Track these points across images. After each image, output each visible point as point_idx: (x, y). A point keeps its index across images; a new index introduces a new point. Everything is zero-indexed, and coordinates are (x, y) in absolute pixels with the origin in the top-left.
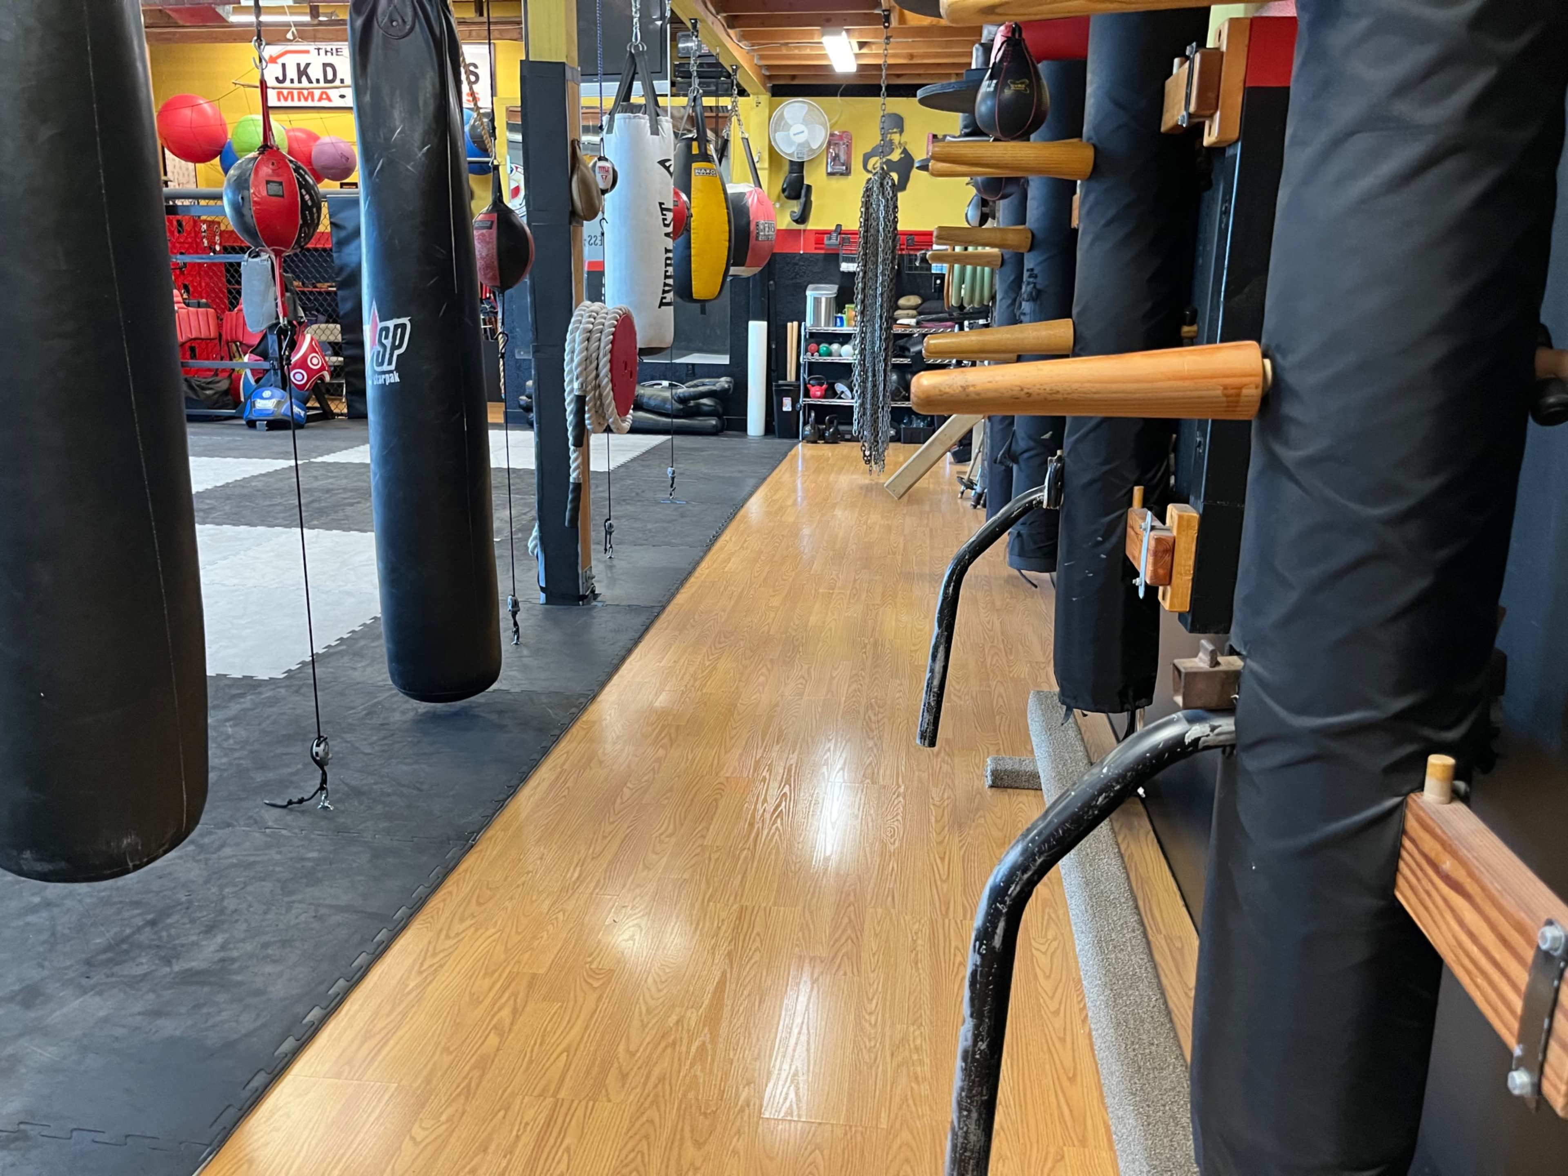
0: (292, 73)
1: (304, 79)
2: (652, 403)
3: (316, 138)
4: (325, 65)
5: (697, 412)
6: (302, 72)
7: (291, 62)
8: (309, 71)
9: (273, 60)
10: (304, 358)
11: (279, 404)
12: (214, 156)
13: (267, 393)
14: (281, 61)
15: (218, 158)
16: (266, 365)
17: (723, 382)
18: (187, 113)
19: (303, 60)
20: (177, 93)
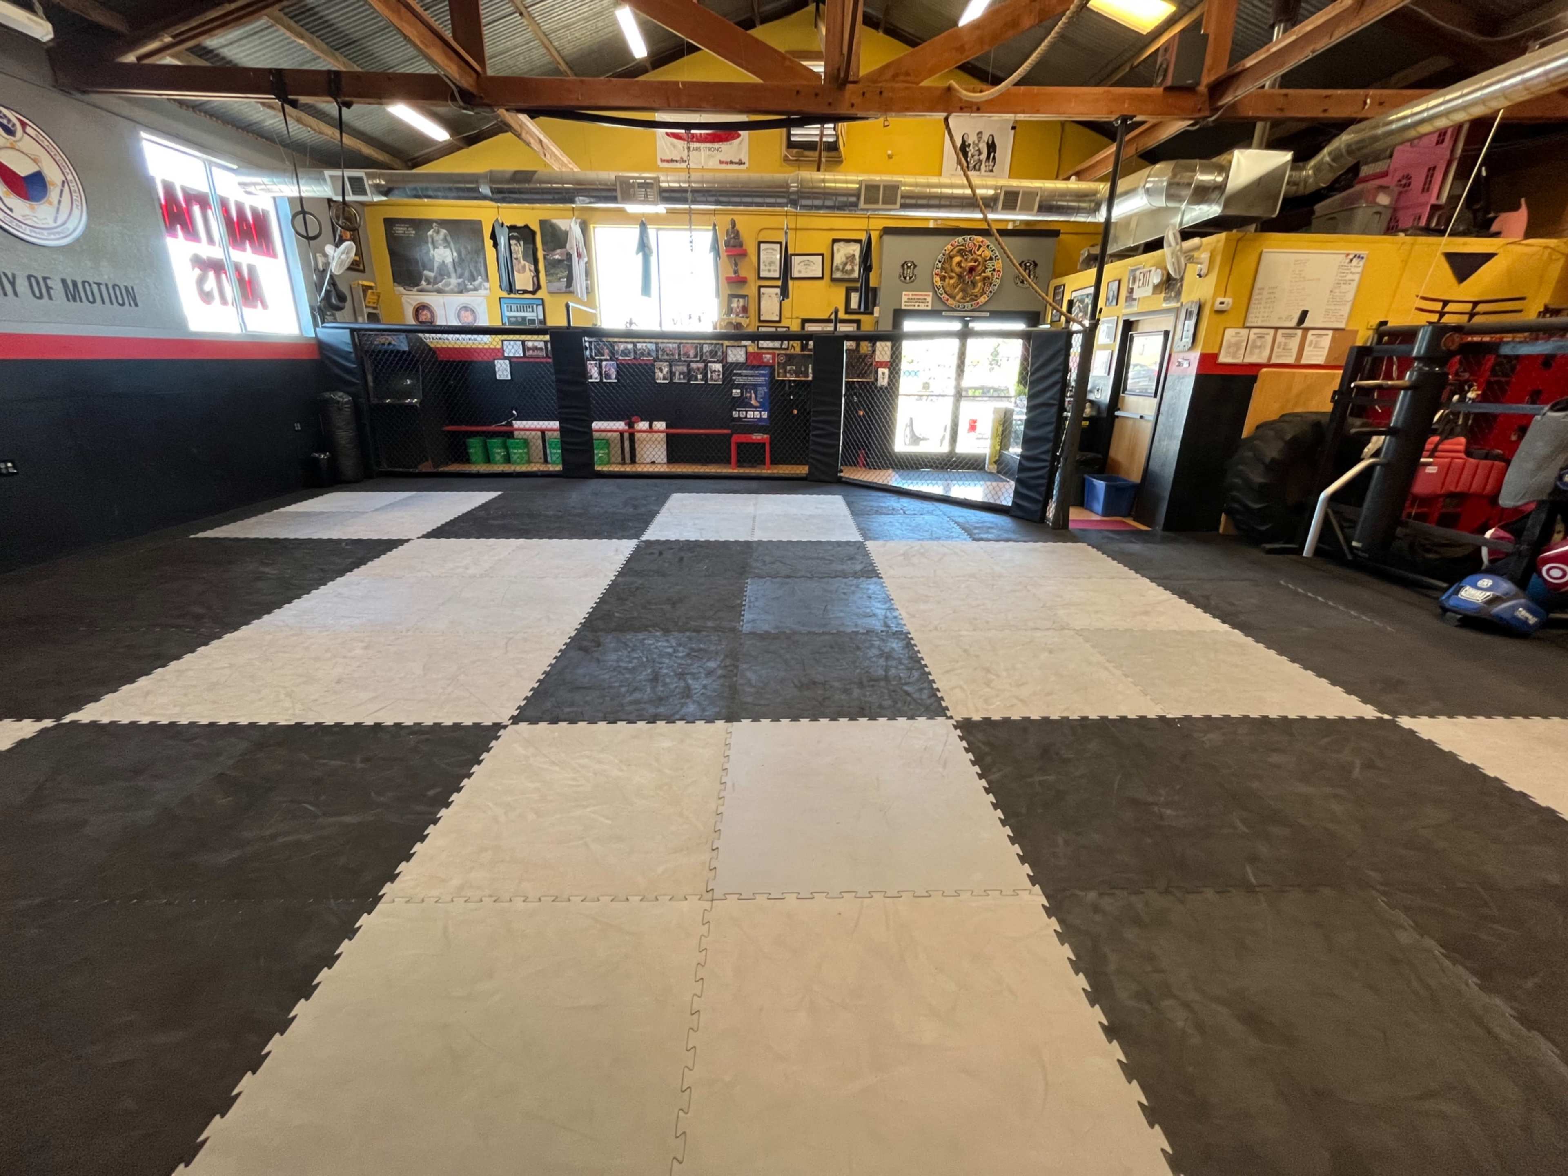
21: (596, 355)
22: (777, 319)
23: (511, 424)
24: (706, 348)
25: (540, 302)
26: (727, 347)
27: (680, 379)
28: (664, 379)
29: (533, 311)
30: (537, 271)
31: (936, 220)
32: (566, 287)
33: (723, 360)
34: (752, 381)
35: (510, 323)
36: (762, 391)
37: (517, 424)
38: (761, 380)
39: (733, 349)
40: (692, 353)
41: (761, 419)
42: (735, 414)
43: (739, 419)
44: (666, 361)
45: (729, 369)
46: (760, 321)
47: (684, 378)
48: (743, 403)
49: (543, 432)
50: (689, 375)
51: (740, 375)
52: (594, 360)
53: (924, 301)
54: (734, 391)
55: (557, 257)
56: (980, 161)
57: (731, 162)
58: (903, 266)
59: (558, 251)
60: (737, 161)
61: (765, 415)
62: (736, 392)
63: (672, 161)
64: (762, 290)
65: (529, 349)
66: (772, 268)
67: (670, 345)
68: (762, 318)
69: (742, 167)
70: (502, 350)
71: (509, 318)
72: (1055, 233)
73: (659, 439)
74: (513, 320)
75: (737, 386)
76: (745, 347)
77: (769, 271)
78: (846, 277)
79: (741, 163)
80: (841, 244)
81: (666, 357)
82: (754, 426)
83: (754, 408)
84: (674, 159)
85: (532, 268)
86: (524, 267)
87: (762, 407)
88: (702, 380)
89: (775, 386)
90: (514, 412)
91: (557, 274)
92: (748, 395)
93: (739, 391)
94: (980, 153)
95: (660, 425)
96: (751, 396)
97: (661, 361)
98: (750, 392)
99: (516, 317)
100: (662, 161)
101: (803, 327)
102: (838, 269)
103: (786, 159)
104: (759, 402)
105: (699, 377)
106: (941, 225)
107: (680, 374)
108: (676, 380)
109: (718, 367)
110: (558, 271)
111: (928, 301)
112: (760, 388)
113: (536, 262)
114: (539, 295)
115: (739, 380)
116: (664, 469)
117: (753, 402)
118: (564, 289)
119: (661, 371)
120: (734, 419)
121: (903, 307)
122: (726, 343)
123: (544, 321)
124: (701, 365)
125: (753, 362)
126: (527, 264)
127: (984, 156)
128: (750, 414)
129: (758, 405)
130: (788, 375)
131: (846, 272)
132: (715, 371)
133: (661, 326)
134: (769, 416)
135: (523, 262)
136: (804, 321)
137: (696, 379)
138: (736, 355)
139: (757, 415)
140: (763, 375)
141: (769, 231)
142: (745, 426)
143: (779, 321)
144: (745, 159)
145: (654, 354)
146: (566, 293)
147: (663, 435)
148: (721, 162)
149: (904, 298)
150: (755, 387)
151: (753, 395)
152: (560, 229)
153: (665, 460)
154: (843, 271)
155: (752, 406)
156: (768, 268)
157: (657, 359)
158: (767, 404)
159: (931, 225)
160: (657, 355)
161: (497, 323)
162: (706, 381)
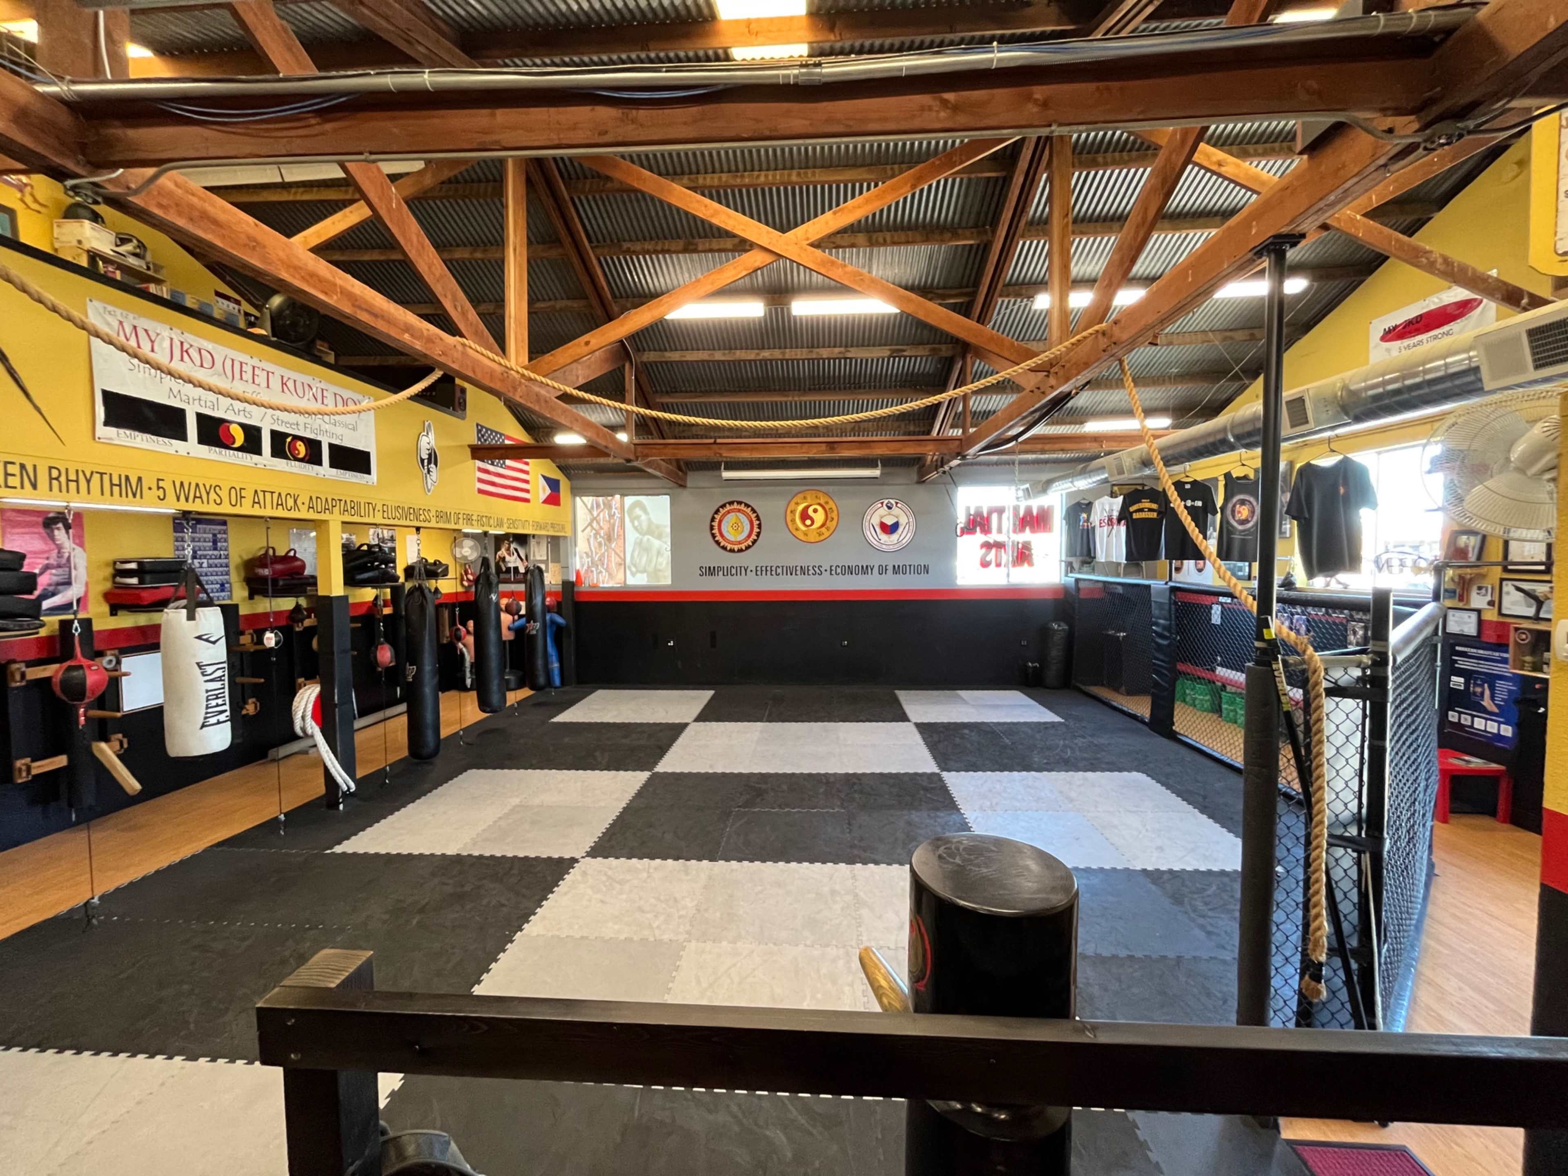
34: (1486, 667)
36: (1501, 687)
38: (1505, 670)
39: (1458, 614)
41: (1498, 737)
42: (1451, 716)
43: (1458, 726)
48: (1468, 702)
51: (1464, 654)
54: (1454, 678)
61: (1507, 731)
62: (1457, 681)
75: (1460, 673)
82: (1485, 746)
83: (1490, 715)
87: (1503, 715)
92: (1479, 690)
93: (1462, 680)
96: (1482, 694)
98: (1482, 686)
104: (1497, 706)
112: (1499, 683)
115: (1462, 663)
117: (1487, 702)
120: (1448, 724)
125: (1490, 639)
128: (1479, 724)
129: (1496, 710)
138: (1463, 624)
139: (1494, 727)
150: (1491, 679)
151: (1487, 693)
155: (1484, 710)
158: (1511, 714)
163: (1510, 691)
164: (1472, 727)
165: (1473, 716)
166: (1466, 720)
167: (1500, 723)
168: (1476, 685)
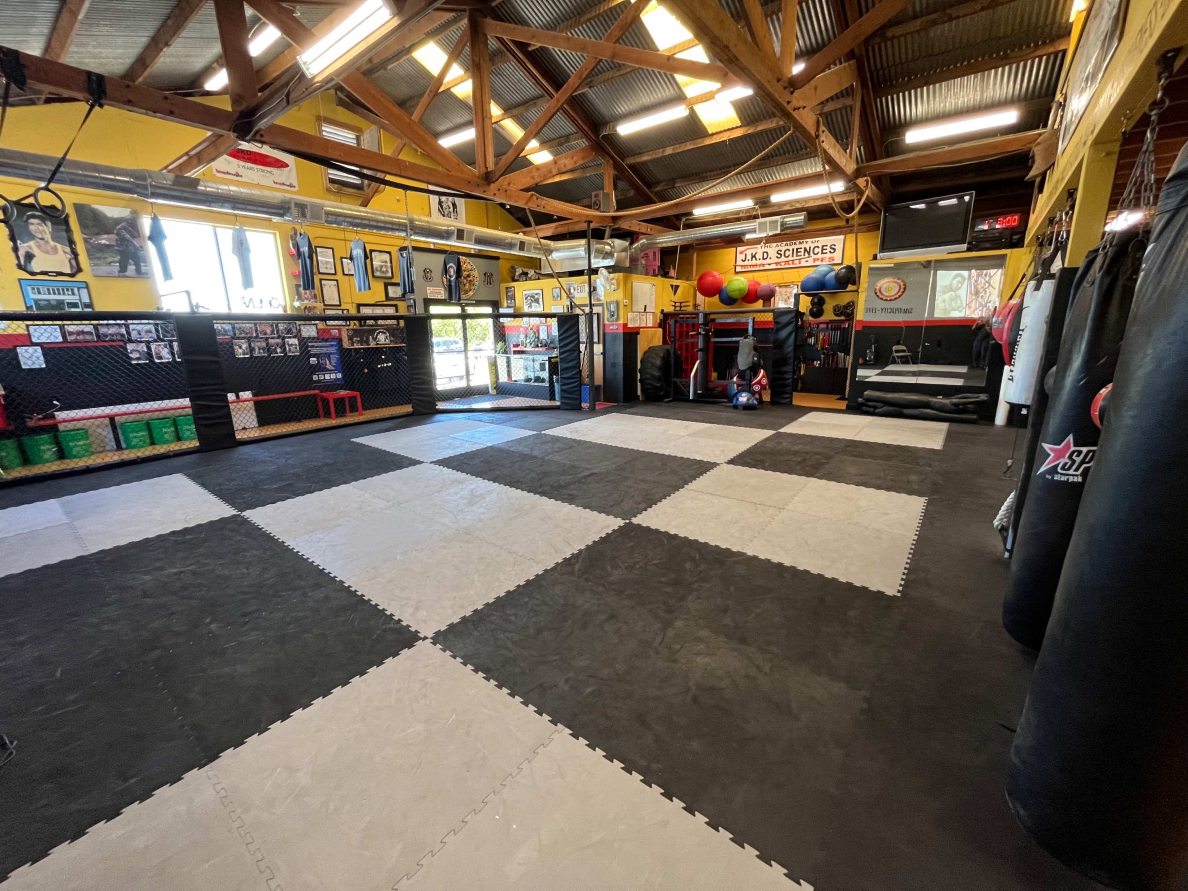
0: (749, 257)
1: (754, 259)
2: (937, 405)
3: (759, 284)
4: (764, 253)
5: (965, 411)
6: (754, 256)
7: (749, 253)
8: (756, 256)
9: (741, 253)
10: (760, 380)
11: (748, 400)
12: (715, 295)
13: (744, 394)
14: (745, 253)
15: (717, 296)
16: (744, 383)
17: (983, 397)
18: (709, 279)
19: (753, 251)
20: (704, 272)
21: (164, 336)
22: (338, 303)
23: (53, 417)
24: (281, 327)
25: (84, 285)
26: (300, 325)
27: (260, 353)
28: (244, 354)
29: (73, 294)
30: (75, 254)
31: (434, 244)
32: (119, 272)
33: (298, 335)
34: (324, 350)
35: (39, 307)
36: (334, 358)
37: (61, 415)
38: (333, 350)
39: (305, 327)
40: (269, 331)
41: (337, 379)
42: (315, 378)
43: (319, 381)
44: (244, 338)
45: (304, 342)
46: (325, 305)
47: (265, 353)
48: (320, 368)
49: (112, 418)
50: (268, 349)
51: (313, 347)
52: (163, 341)
53: (440, 293)
54: (311, 359)
55: (103, 242)
56: (450, 212)
57: (283, 184)
58: (424, 271)
59: (105, 236)
60: (288, 184)
61: (340, 376)
62: (313, 360)
63: (228, 173)
64: (323, 282)
65: (71, 333)
66: (329, 266)
67: (247, 325)
68: (326, 303)
69: (293, 189)
70: (29, 336)
71: (36, 301)
72: (497, 258)
73: (248, 408)
74: (42, 303)
75: (314, 356)
76: (316, 324)
77: (327, 268)
78: (384, 275)
79: (291, 186)
80: (377, 253)
81: (243, 335)
82: (333, 386)
83: (330, 371)
84: (230, 172)
85: (68, 250)
86: (55, 249)
87: (336, 370)
88: (281, 353)
89: (344, 353)
90: (55, 402)
91: (105, 258)
92: (323, 362)
93: (315, 359)
94: (449, 208)
95: (246, 395)
96: (326, 363)
97: (239, 338)
98: (325, 360)
99: (48, 300)
100: (218, 171)
101: (359, 311)
102: (377, 270)
103: (328, 190)
104: (334, 366)
105: (279, 350)
106: (438, 247)
107: (259, 349)
108: (256, 354)
109: (295, 341)
110: (106, 255)
111: (442, 294)
112: (332, 357)
113: (71, 243)
114: (79, 277)
115: (314, 351)
116: (255, 434)
117: (329, 366)
118: (117, 274)
119: (240, 347)
120: (315, 382)
121: (429, 297)
122: (298, 323)
123: (90, 305)
124: (279, 341)
125: (323, 336)
126: (59, 246)
127: (451, 210)
128: (327, 377)
129: (333, 368)
130: (355, 344)
131: (383, 272)
132: (292, 345)
133: (229, 309)
134: (344, 376)
135: (52, 243)
136: (359, 306)
137: (277, 353)
138: (309, 331)
139: (333, 376)
140: (332, 346)
141: (321, 239)
142: (325, 385)
143: (340, 305)
144: (295, 183)
145: (231, 333)
146: (119, 277)
147: (251, 404)
148: (275, 183)
149: (429, 292)
150: (328, 355)
151: (328, 362)
152: (105, 216)
153: (257, 425)
154: (381, 271)
155: (328, 370)
156: (325, 266)
157: (234, 337)
158: (339, 368)
159: (432, 247)
160: (235, 334)
161: (20, 308)
162: (286, 354)
163: (337, 358)
164: (325, 379)
165: (324, 374)
166: (322, 377)
167: (336, 373)
168: (322, 360)
